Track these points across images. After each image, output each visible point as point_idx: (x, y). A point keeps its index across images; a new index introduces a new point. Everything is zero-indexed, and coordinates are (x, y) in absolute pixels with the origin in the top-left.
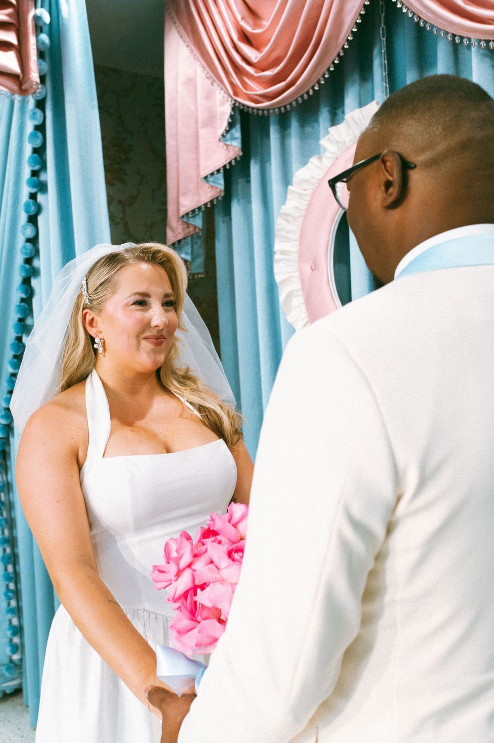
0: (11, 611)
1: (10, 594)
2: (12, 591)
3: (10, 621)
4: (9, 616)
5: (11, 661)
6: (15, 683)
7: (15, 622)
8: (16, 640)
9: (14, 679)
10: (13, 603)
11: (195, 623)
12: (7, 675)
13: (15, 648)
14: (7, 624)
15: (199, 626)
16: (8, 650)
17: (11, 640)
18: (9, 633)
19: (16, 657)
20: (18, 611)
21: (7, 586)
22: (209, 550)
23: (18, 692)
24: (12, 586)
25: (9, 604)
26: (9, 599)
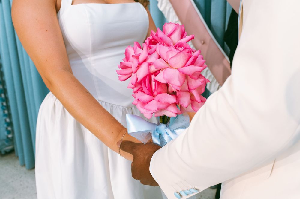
0: (5, 115)
1: (4, 108)
2: (5, 106)
3: (5, 120)
4: (5, 118)
5: (8, 138)
6: (10, 147)
7: (8, 120)
8: (9, 128)
9: (9, 146)
10: (6, 112)
11: (152, 97)
12: (7, 144)
13: (9, 132)
14: (3, 122)
15: (157, 98)
16: (6, 133)
17: (7, 129)
18: (5, 125)
19: (10, 136)
20: (9, 115)
21: (2, 104)
22: (158, 50)
23: (12, 151)
24: (5, 104)
25: (4, 112)
26: (4, 110)
